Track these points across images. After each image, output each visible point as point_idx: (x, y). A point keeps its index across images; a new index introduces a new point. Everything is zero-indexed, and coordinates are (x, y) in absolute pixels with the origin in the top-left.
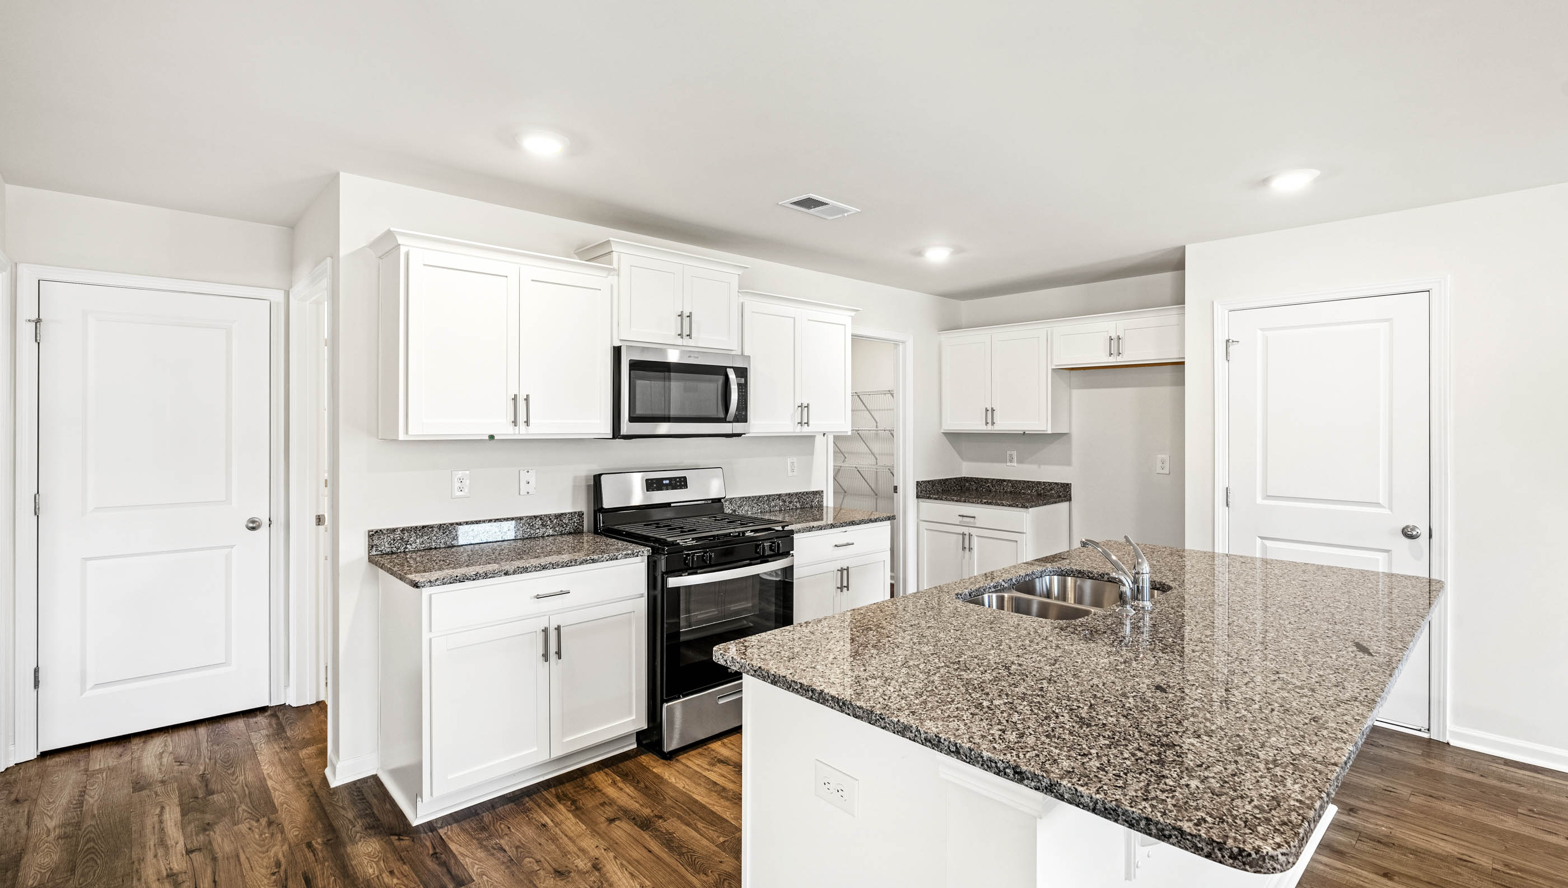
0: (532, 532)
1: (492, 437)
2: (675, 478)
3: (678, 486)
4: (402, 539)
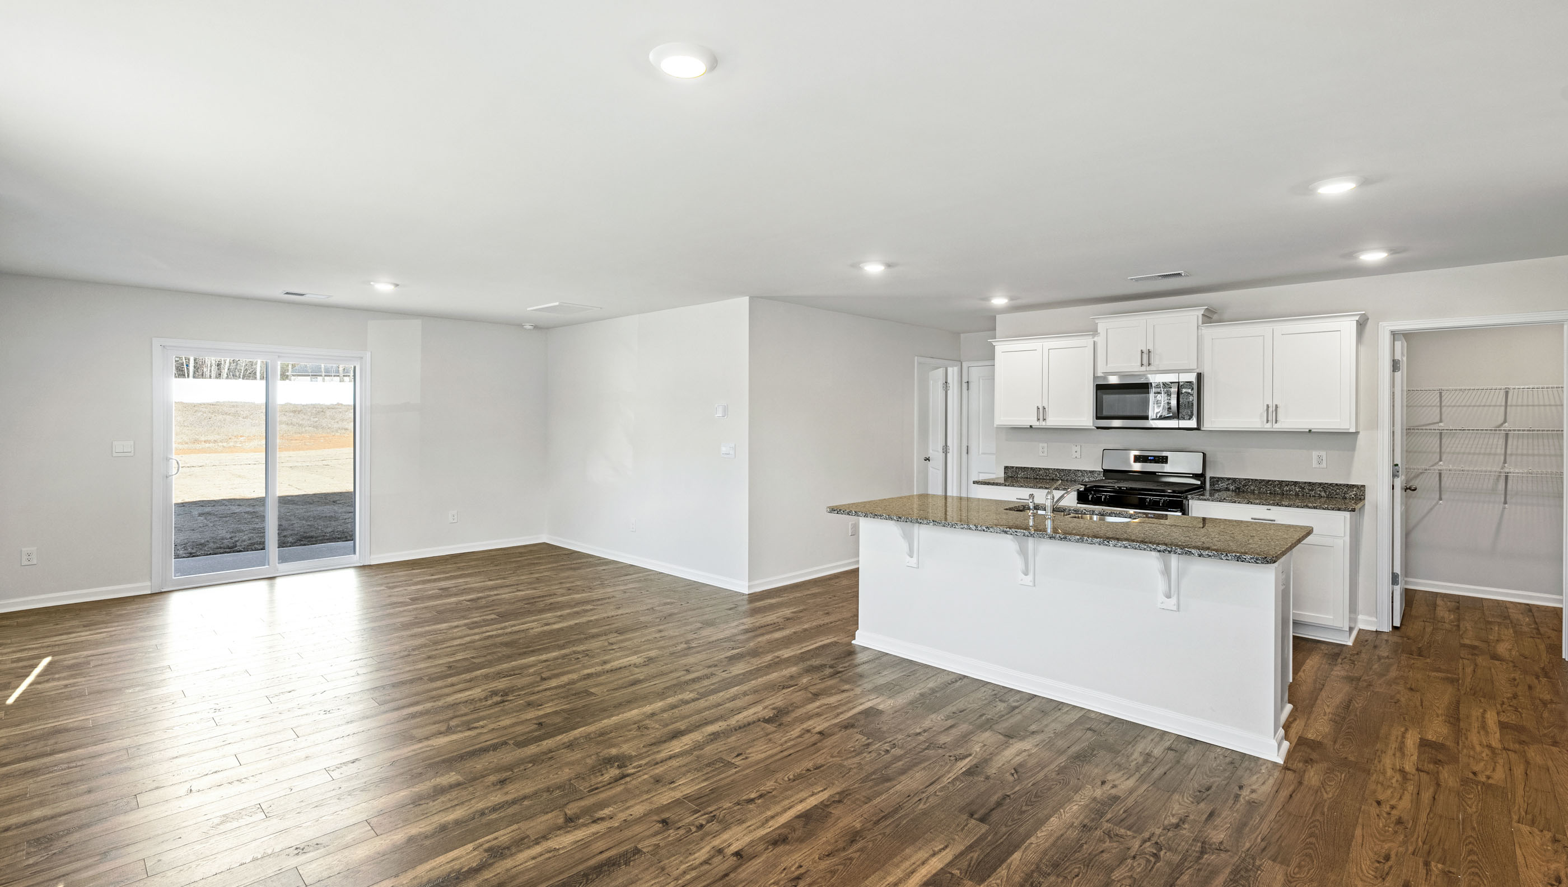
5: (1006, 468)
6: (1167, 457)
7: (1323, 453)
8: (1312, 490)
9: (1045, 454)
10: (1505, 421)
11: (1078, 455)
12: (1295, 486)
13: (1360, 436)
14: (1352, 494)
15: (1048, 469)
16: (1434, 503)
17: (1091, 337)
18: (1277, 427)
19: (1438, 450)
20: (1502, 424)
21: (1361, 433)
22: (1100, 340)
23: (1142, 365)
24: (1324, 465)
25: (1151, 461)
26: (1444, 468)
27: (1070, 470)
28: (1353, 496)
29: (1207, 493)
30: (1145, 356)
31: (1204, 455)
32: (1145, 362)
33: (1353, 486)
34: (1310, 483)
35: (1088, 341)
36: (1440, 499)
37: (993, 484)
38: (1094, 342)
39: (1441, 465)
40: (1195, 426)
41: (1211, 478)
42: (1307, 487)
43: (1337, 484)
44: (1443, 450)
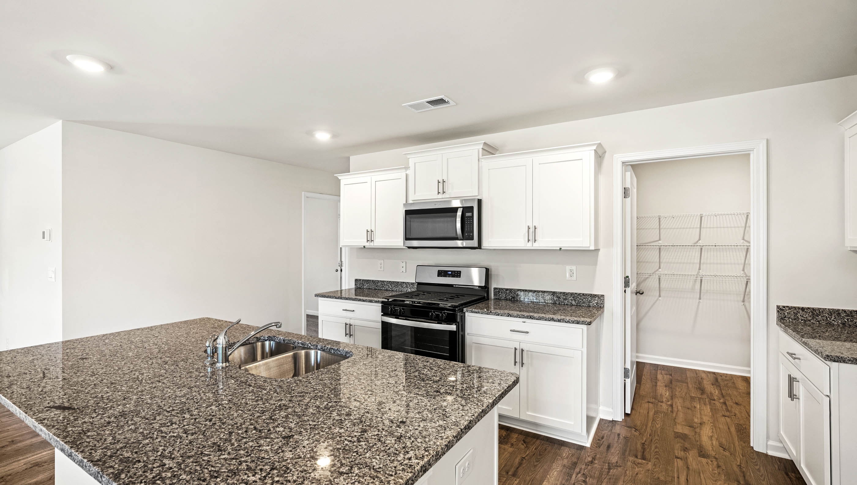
0: (402, 289)
1: (364, 247)
2: (455, 271)
3: (456, 276)
4: (362, 283)
5: (356, 280)
6: (460, 272)
7: (574, 268)
8: (565, 299)
9: (382, 269)
10: (700, 239)
11: (404, 269)
12: (554, 296)
13: (601, 253)
14: (594, 302)
15: (384, 281)
16: (655, 300)
17: (404, 170)
18: (536, 246)
19: (658, 261)
20: (698, 241)
21: (601, 250)
22: (410, 172)
23: (439, 193)
24: (574, 278)
25: (449, 276)
26: (662, 273)
27: (398, 282)
28: (595, 304)
29: (492, 303)
30: (441, 185)
31: (487, 270)
32: (441, 191)
33: (595, 296)
34: (564, 293)
35: (402, 174)
36: (660, 296)
37: (328, 297)
38: (407, 175)
39: (660, 271)
40: (476, 245)
41: (495, 289)
42: (562, 297)
43: (583, 294)
44: (661, 260)
